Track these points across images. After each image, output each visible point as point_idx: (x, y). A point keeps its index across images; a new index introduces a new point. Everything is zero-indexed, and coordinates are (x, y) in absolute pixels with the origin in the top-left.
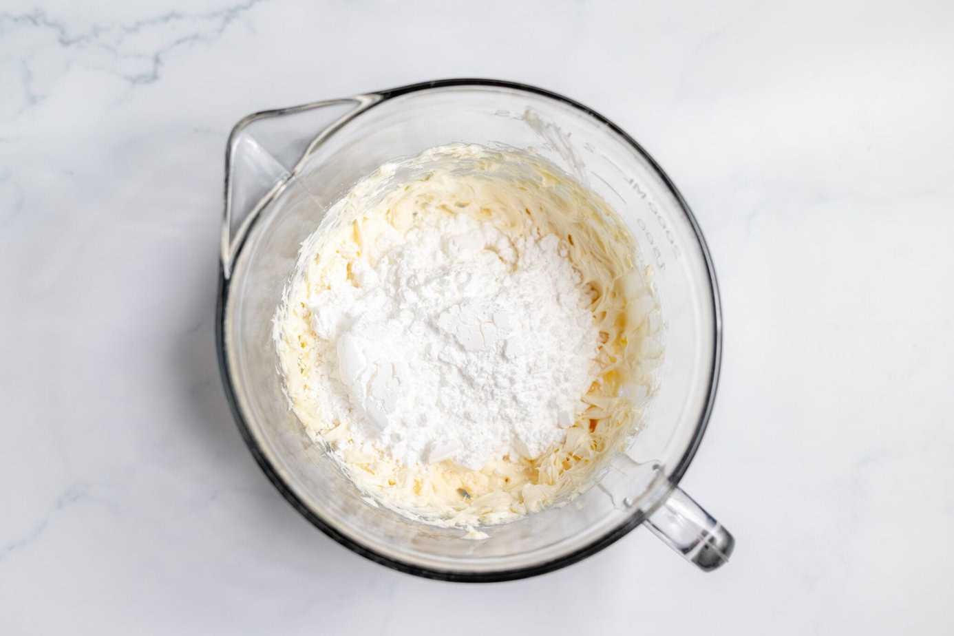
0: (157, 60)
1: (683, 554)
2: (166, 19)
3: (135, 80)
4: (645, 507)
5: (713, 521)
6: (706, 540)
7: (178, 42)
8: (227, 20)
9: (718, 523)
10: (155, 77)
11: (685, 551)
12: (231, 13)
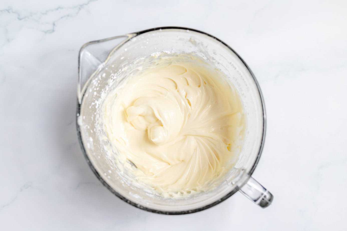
0: (54, 24)
2: (57, 9)
3: (46, 32)
4: (239, 185)
5: (265, 189)
6: (263, 197)
7: (62, 18)
8: (80, 9)
9: (267, 190)
10: (53, 31)
11: (255, 201)
12: (81, 7)
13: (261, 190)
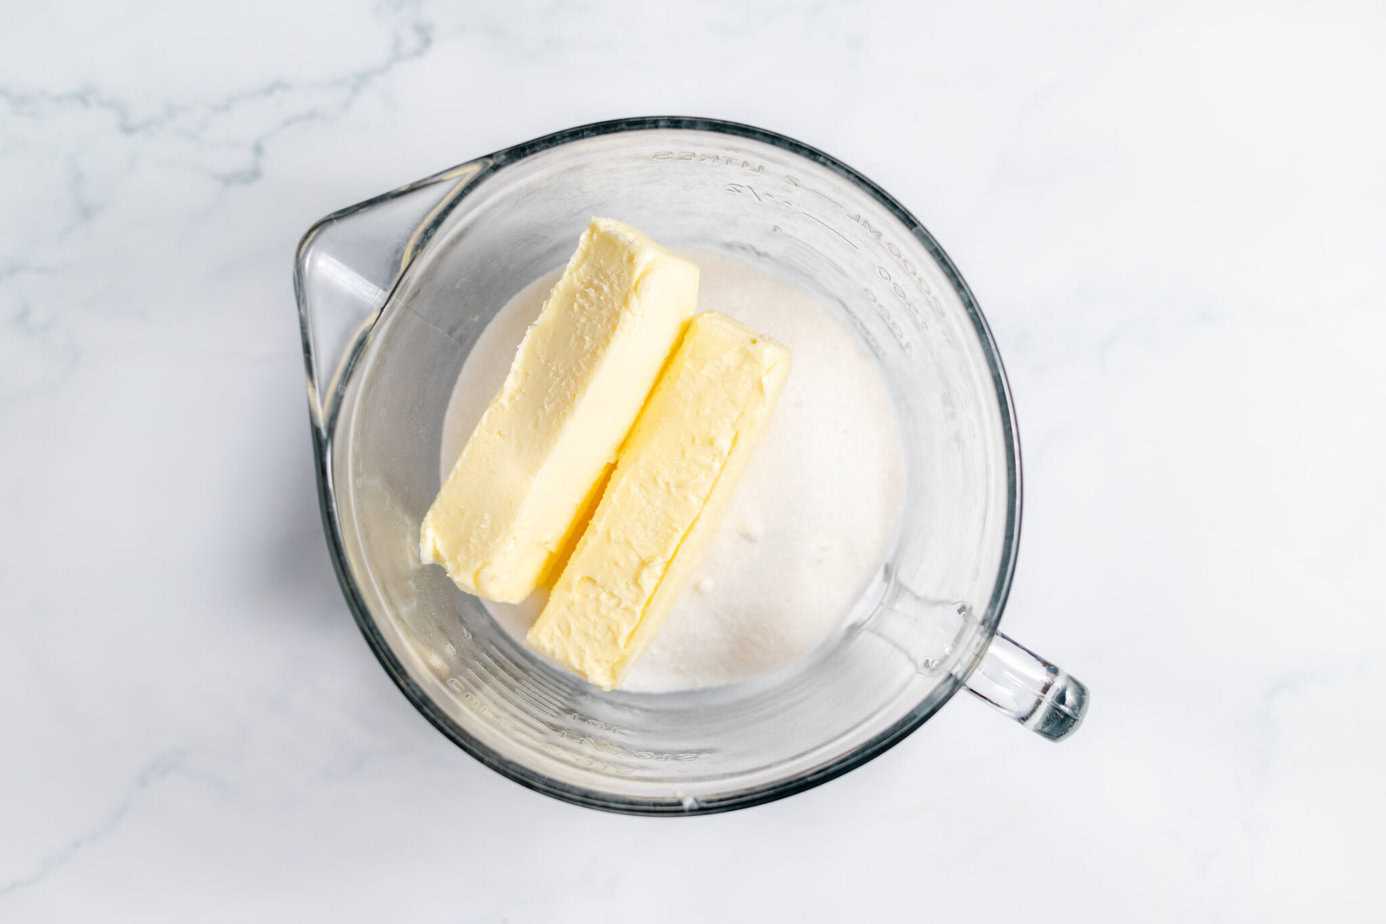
0: (258, 149)
1: (1020, 725)
2: (269, 91)
3: (228, 180)
4: (958, 671)
5: (1054, 671)
6: (1049, 698)
7: (288, 123)
8: (356, 89)
9: (1060, 672)
10: (256, 174)
11: (1024, 719)
12: (361, 80)
13: (1041, 676)
